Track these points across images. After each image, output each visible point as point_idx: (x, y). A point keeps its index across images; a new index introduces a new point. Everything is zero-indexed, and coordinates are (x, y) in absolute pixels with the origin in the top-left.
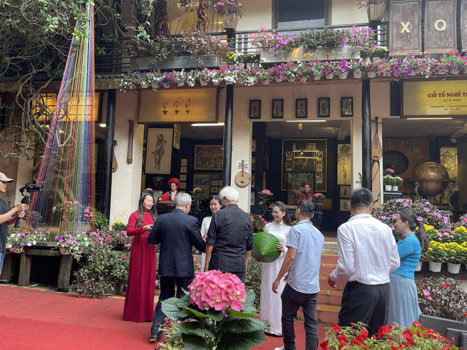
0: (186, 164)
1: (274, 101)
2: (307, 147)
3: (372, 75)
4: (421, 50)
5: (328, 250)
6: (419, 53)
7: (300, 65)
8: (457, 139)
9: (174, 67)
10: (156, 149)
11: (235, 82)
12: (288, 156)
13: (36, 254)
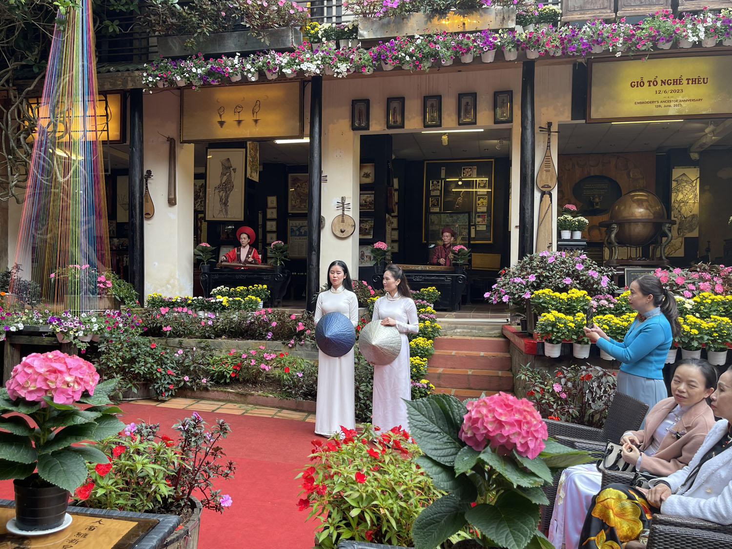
0: (275, 205)
1: (390, 100)
2: (464, 173)
3: (532, 54)
4: (613, 9)
5: (465, 330)
6: (609, 16)
7: (419, 42)
8: (701, 153)
9: (225, 50)
10: (221, 181)
11: (318, 72)
12: (433, 187)
13: (25, 343)
